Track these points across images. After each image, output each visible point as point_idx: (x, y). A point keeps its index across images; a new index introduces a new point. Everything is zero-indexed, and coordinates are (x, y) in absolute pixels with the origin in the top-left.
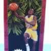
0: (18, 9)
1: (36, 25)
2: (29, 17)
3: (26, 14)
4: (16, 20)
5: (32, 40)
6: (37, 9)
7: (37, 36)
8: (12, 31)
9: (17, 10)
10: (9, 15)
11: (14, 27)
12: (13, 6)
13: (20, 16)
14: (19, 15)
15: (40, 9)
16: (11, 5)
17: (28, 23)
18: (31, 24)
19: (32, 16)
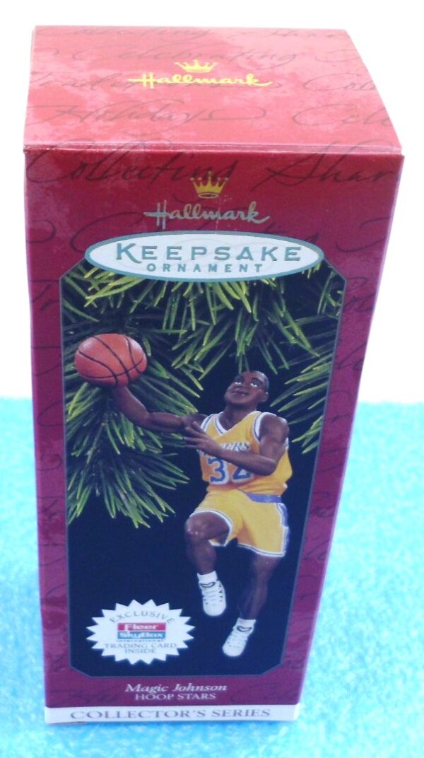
0: (147, 373)
1: (284, 470)
2: (228, 423)
3: (208, 404)
4: (130, 440)
5: (249, 555)
6: (296, 371)
7: (285, 529)
8: (95, 505)
9: (141, 382)
10: (75, 407)
11: (112, 479)
12: (104, 356)
13: (159, 416)
14: (150, 407)
15: (317, 369)
16: (87, 344)
17: (219, 455)
18: (241, 466)
19: (255, 419)
